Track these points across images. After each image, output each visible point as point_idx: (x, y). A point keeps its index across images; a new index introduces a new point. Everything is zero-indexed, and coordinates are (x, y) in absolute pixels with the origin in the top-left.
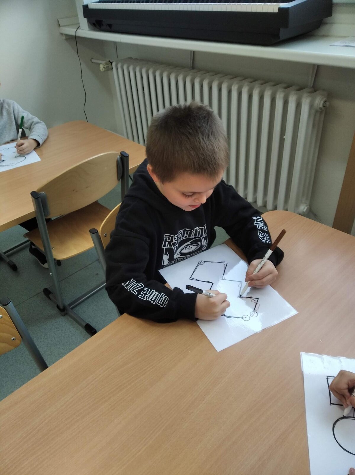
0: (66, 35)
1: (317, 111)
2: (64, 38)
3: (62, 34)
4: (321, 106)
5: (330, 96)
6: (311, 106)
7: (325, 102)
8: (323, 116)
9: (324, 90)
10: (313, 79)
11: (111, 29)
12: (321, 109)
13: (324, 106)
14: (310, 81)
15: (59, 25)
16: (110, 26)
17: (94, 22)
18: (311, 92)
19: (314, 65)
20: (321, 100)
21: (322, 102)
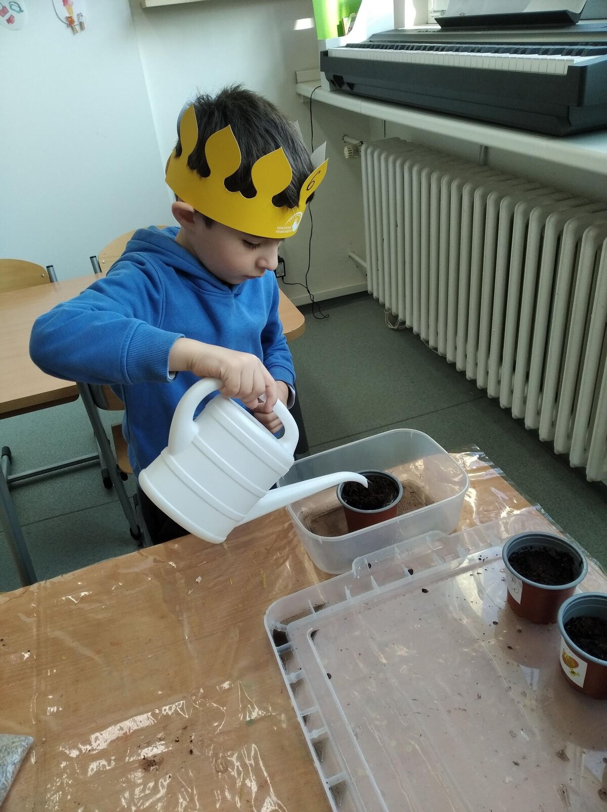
0: (305, 97)
2: (302, 101)
3: (299, 95)
11: (352, 91)
15: (297, 80)
16: (351, 86)
17: (333, 79)
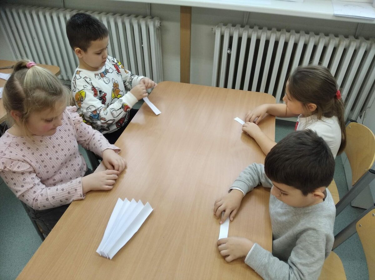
1: (157, 29)
4: (159, 26)
5: (161, 19)
6: (154, 26)
7: (160, 23)
8: (160, 31)
9: (158, 16)
10: (149, 11)
12: (159, 27)
13: (160, 26)
14: (148, 11)
18: (150, 19)
19: (148, 4)
20: (159, 22)
21: (159, 23)
